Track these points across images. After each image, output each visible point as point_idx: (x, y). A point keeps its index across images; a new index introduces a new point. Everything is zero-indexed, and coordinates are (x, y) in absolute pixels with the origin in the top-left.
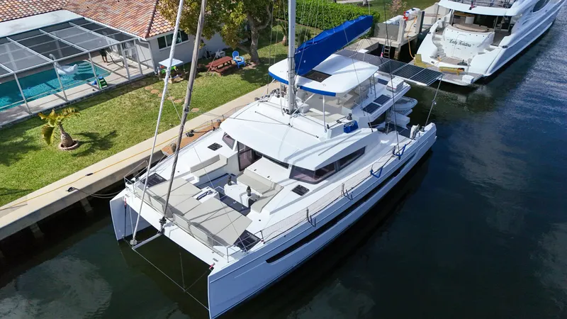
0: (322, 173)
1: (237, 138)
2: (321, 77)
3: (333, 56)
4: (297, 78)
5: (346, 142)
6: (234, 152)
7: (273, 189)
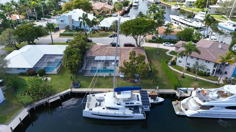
5: (115, 106)
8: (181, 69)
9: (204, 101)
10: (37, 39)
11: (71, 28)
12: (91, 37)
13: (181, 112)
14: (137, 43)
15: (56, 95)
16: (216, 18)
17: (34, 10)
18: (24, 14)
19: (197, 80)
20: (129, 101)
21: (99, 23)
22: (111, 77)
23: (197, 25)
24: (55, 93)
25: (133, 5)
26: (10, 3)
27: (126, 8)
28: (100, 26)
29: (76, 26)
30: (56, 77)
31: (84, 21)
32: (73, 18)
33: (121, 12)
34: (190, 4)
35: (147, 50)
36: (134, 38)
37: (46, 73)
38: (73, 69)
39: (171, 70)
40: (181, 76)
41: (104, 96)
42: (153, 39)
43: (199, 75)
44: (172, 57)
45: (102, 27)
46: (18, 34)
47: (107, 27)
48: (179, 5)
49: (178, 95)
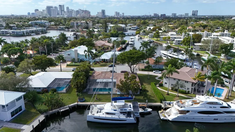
5: (112, 112)
8: (166, 89)
9: (182, 107)
10: (49, 68)
11: (76, 60)
12: (93, 67)
13: (165, 118)
14: (131, 70)
15: (66, 107)
16: (200, 53)
17: (45, 47)
18: (36, 49)
19: (178, 96)
20: (123, 108)
21: (100, 56)
22: (109, 94)
23: (183, 57)
24: (65, 105)
25: (129, 43)
26: (24, 42)
27: (124, 46)
28: (101, 58)
29: (81, 59)
30: (64, 94)
31: (88, 53)
32: (79, 52)
33: (119, 49)
34: (179, 42)
35: (139, 76)
36: (129, 66)
38: (79, 88)
39: (159, 89)
40: (166, 94)
41: (104, 106)
42: (145, 68)
43: (181, 93)
44: (161, 81)
45: (102, 59)
46: (34, 63)
47: (107, 60)
48: (170, 43)
49: (163, 106)
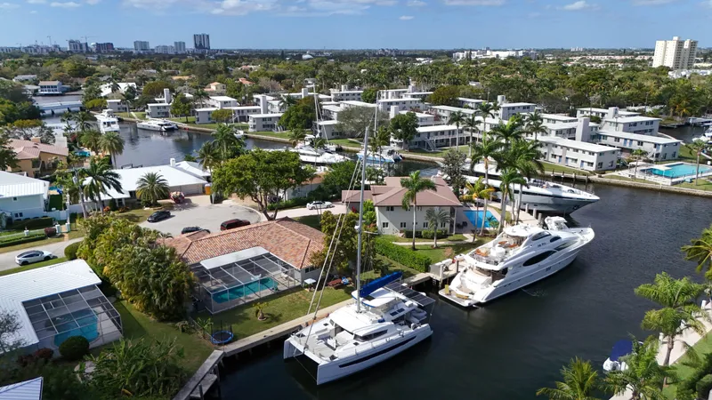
0: (366, 338)
1: (336, 321)
2: (371, 298)
3: (381, 289)
4: (361, 299)
5: (378, 327)
6: (334, 327)
7: (347, 343)
9: (497, 263)
13: (469, 301)
19: (437, 247)
20: (394, 307)
34: (264, 123)
37: (92, 345)
47: (120, 200)
49: (439, 278)
